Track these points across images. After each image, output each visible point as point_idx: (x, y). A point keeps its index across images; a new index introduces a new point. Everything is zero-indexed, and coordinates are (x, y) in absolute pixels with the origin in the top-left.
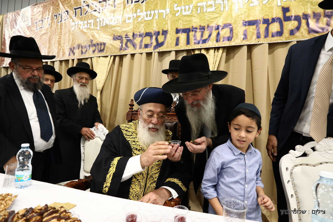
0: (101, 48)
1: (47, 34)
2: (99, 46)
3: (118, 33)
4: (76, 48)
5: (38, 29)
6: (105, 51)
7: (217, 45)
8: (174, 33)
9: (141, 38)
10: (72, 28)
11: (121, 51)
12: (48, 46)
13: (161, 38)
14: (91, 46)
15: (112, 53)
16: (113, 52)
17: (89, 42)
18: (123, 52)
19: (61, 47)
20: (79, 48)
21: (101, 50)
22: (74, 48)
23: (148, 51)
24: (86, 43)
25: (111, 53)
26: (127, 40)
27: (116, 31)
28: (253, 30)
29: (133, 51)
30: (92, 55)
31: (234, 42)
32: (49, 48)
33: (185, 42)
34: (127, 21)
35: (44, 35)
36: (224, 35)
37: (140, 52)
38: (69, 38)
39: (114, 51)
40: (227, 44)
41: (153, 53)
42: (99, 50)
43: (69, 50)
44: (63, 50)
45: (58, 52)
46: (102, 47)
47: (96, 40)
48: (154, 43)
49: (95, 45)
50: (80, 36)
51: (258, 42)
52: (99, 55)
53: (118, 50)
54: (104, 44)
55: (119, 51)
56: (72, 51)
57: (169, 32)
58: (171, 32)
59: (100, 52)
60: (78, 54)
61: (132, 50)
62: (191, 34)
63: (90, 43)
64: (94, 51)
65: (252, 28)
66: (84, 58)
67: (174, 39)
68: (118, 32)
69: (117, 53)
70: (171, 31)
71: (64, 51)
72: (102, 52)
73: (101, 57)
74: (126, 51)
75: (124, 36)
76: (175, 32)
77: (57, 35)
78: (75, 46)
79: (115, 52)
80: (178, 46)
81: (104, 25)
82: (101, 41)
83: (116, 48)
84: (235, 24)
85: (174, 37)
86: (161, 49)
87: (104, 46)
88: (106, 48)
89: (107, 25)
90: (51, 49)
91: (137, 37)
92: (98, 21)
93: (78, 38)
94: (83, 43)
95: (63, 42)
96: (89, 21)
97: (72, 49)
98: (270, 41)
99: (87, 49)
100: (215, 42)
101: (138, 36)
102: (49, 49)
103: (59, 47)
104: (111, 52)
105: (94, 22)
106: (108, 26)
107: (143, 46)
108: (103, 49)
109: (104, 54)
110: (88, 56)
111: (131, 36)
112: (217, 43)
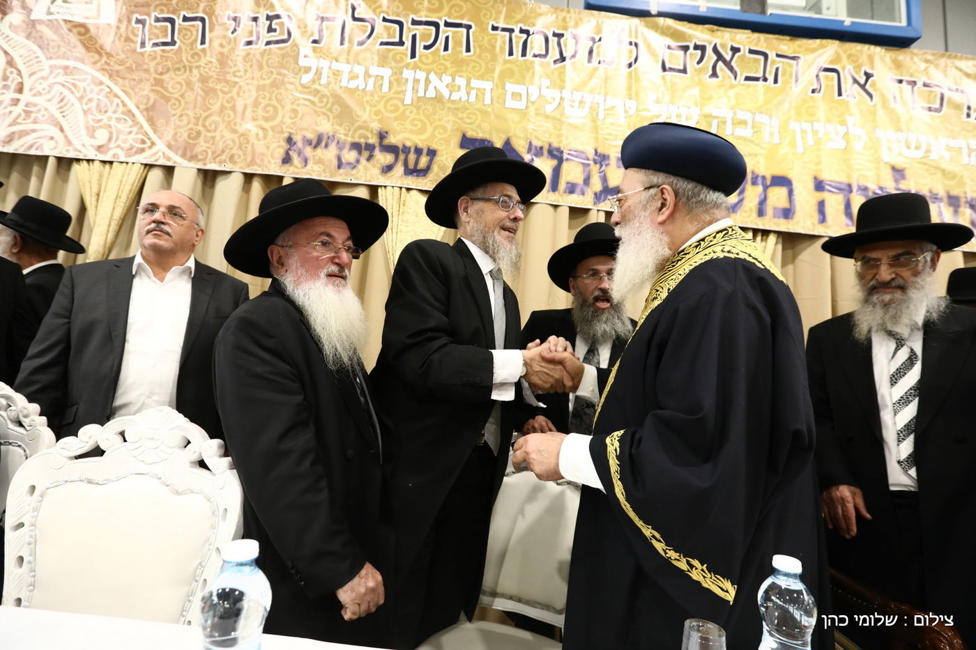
0: (417, 162)
1: (191, 70)
2: (412, 157)
3: (479, 131)
6: (431, 176)
7: (760, 224)
9: (553, 162)
10: (303, 76)
13: (615, 177)
14: (377, 149)
17: (369, 135)
20: (326, 146)
21: (418, 168)
22: (306, 142)
23: (575, 203)
24: (357, 136)
27: (471, 124)
28: (838, 203)
30: (380, 176)
31: (798, 225)
34: (510, 103)
35: (177, 73)
36: (775, 203)
37: (551, 201)
40: (783, 226)
42: (411, 166)
43: (285, 145)
45: (233, 142)
46: (424, 161)
47: (402, 136)
48: (597, 185)
49: (393, 149)
50: (336, 107)
52: (407, 182)
54: (432, 153)
56: (297, 149)
59: (411, 173)
63: (373, 140)
64: (388, 169)
65: (837, 199)
66: (349, 181)
68: (479, 126)
72: (421, 178)
73: (414, 193)
81: (431, 93)
82: (419, 141)
84: (799, 181)
87: (429, 158)
88: (435, 168)
89: (438, 99)
90: (204, 126)
91: (543, 155)
92: (407, 80)
94: (346, 135)
96: (375, 70)
97: (298, 144)
100: (755, 214)
101: (545, 153)
105: (392, 76)
106: (445, 100)
107: (562, 185)
108: (425, 168)
109: (426, 184)
110: (364, 179)
111: (523, 147)
112: (761, 218)
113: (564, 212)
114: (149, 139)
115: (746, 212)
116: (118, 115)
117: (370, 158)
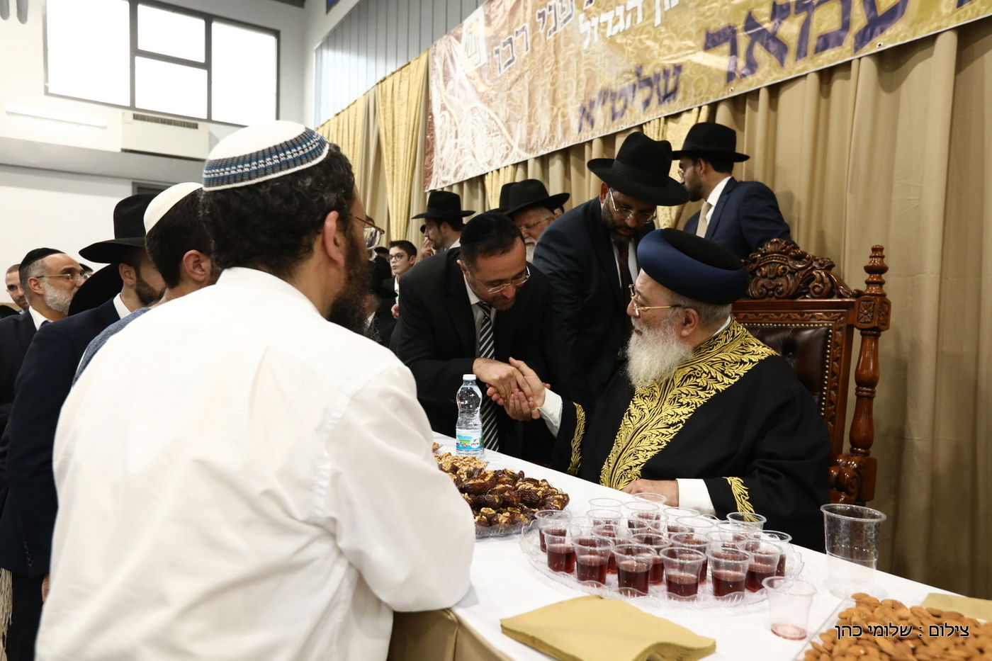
0: (666, 87)
2: (662, 82)
4: (598, 104)
5: (502, 67)
6: (679, 95)
9: (802, 17)
10: (584, 42)
11: (733, 83)
12: (526, 113)
14: (637, 88)
15: (702, 99)
16: (706, 93)
17: (631, 76)
18: (738, 87)
19: (559, 109)
20: (604, 103)
21: (668, 92)
22: (592, 104)
23: (830, 62)
24: (623, 81)
25: (699, 97)
26: (750, 39)
29: (775, 75)
32: (530, 117)
35: (518, 82)
37: (799, 71)
38: (578, 75)
39: (709, 88)
41: (854, 65)
42: (663, 94)
43: (579, 114)
44: (564, 116)
45: (551, 127)
46: (672, 81)
47: (652, 64)
49: (648, 82)
50: (607, 60)
52: (662, 111)
53: (723, 81)
54: (678, 68)
55: (725, 85)
56: (586, 115)
59: (664, 100)
60: (602, 123)
61: (772, 72)
64: (647, 103)
66: (620, 129)
69: (719, 92)
71: (566, 119)
72: (672, 101)
74: (750, 78)
77: (547, 73)
78: (595, 96)
79: (714, 90)
82: (666, 62)
83: (716, 76)
86: (890, 37)
87: (675, 77)
88: (682, 86)
91: (789, 14)
93: (600, 70)
94: (616, 83)
95: (564, 92)
97: (588, 109)
99: (626, 101)
102: (530, 121)
103: (553, 109)
104: (699, 94)
107: (812, 45)
108: (673, 89)
109: (676, 106)
110: (630, 122)
111: (766, 15)
114: (510, 145)
116: (494, 134)
117: (633, 101)
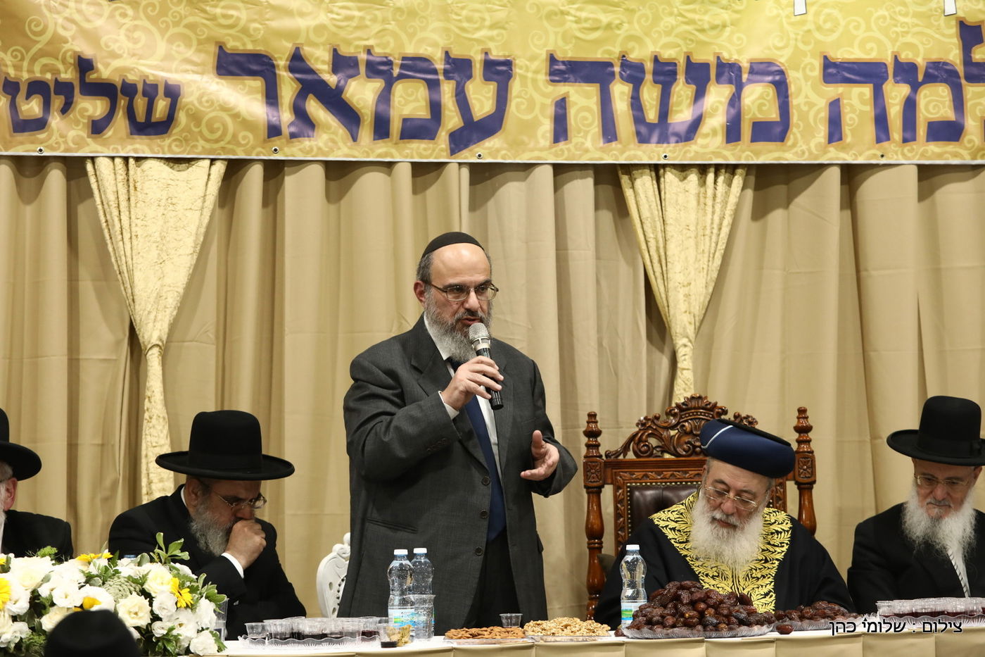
0: (149, 110)
2: (140, 103)
3: (246, 39)
6: (176, 131)
7: (731, 155)
8: (543, 77)
9: (377, 85)
11: (277, 142)
13: (482, 99)
14: (77, 90)
16: (229, 143)
17: (61, 67)
18: (286, 149)
21: (153, 120)
23: (421, 156)
24: (37, 68)
25: (216, 146)
26: (301, 86)
27: (232, 27)
28: (863, 102)
29: (345, 150)
30: (89, 140)
31: (795, 150)
33: (597, 130)
36: (754, 114)
37: (380, 156)
39: (235, 136)
40: (769, 154)
41: (449, 169)
42: (140, 118)
46: (162, 105)
47: (116, 63)
48: (452, 119)
49: (105, 90)
51: (882, 156)
52: (137, 146)
53: (263, 132)
54: (173, 93)
55: (265, 141)
57: (517, 71)
58: (527, 69)
59: (142, 130)
61: (339, 144)
62: (620, 91)
63: (68, 75)
64: (97, 128)
65: (861, 95)
66: (37, 153)
67: (543, 106)
69: (253, 148)
70: (527, 67)
73: (147, 165)
74: (306, 143)
75: (282, 62)
76: (544, 71)
79: (243, 142)
80: (562, 145)
82: (147, 71)
83: (246, 123)
84: (797, 69)
85: (545, 95)
86: (489, 150)
87: (169, 100)
88: (182, 117)
91: (359, 74)
94: (18, 68)
98: (923, 156)
100: (720, 139)
101: (362, 69)
104: (217, 141)
107: (396, 126)
108: (165, 119)
109: (170, 146)
110: (62, 147)
111: (324, 62)
112: (731, 146)
113: (404, 172)
115: (706, 135)
117: (65, 110)
